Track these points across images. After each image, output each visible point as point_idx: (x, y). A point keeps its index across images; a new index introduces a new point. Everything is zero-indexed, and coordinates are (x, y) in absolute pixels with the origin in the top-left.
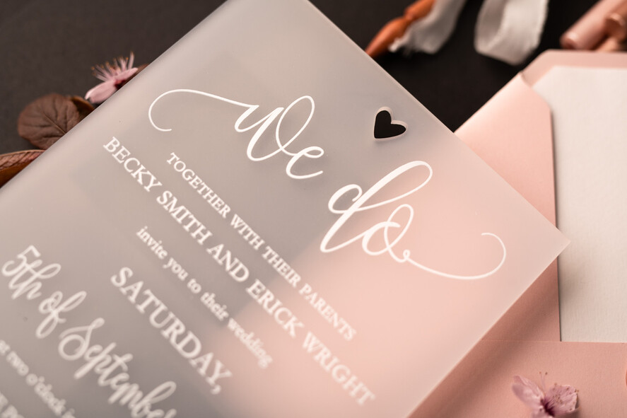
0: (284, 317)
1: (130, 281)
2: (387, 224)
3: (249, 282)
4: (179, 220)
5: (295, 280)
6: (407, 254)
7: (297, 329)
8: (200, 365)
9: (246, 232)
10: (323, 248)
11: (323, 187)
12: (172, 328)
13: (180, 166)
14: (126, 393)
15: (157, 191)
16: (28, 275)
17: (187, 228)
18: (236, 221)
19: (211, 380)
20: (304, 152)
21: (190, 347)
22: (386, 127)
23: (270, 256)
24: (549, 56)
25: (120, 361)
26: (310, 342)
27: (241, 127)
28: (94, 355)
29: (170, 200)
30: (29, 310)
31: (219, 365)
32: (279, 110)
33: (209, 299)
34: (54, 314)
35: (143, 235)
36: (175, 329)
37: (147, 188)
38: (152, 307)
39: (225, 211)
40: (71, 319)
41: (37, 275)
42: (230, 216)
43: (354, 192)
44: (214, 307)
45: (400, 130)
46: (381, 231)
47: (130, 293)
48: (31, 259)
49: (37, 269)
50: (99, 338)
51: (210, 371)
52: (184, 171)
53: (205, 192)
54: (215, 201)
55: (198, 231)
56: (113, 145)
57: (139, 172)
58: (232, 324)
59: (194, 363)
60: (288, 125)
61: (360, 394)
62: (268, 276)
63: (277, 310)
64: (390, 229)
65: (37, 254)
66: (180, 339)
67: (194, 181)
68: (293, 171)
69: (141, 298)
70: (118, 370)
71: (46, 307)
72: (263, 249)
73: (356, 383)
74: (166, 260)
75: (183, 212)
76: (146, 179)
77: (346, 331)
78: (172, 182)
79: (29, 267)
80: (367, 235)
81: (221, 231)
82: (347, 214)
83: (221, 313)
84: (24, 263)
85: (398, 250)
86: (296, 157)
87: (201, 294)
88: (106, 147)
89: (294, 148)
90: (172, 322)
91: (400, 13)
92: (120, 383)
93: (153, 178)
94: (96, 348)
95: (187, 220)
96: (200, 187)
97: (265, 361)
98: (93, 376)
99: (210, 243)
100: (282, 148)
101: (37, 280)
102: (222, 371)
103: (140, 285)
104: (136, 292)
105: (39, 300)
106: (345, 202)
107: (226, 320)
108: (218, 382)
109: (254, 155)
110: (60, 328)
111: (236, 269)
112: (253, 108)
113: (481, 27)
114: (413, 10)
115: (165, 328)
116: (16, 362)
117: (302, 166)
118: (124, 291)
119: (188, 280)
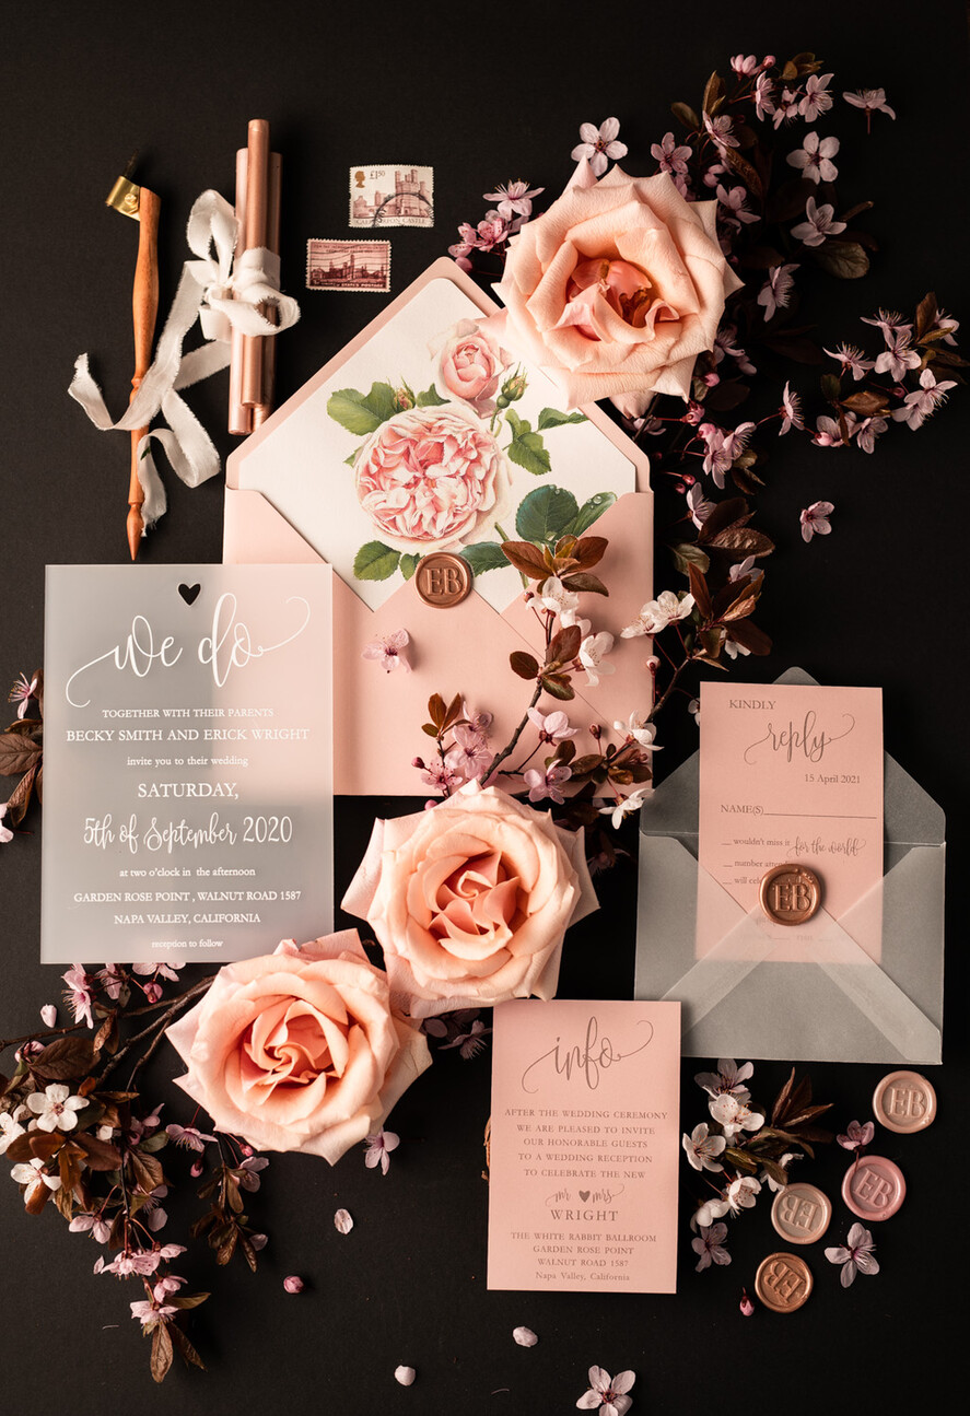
0: (233, 735)
1: (148, 789)
2: (237, 643)
3: (202, 735)
4: (140, 739)
5: (221, 712)
6: (261, 649)
7: (244, 734)
8: (218, 793)
9: (176, 713)
10: (220, 686)
11: (190, 653)
12: (189, 790)
13: (113, 714)
14: (198, 837)
15: (115, 736)
16: (100, 833)
17: (147, 739)
18: (167, 713)
19: (230, 795)
20: (164, 647)
21: (205, 790)
22: (190, 594)
23: (199, 713)
24: (231, 458)
25: (181, 827)
26: (257, 734)
27: (121, 665)
28: (167, 836)
29: (126, 734)
30: (117, 847)
31: (227, 785)
32: (130, 638)
33: (192, 761)
34: (130, 836)
35: (131, 762)
36: (191, 790)
37: (110, 739)
38: (170, 790)
39: (157, 713)
40: (140, 831)
41: (104, 828)
42: (161, 713)
43: (207, 643)
44: (198, 762)
45: (197, 588)
46: (238, 649)
47: (154, 793)
48: (93, 825)
49: (101, 826)
50: (161, 827)
51: (226, 792)
52: (117, 714)
53: (138, 714)
54: (147, 713)
55: (154, 735)
56: (71, 736)
57: (97, 736)
58: (214, 761)
59: (214, 795)
60: (142, 640)
61: (301, 735)
62: (208, 723)
63: (227, 735)
64: (241, 644)
65: (93, 820)
66: (197, 791)
67: (127, 714)
68: (168, 663)
69: (161, 791)
70: (185, 831)
71: (123, 838)
72: (192, 714)
73: (295, 732)
74: (154, 763)
75: (138, 733)
76: (104, 735)
77: (267, 712)
78: (117, 725)
79: (96, 829)
80: (233, 657)
81: (164, 725)
82: (214, 657)
83: (204, 761)
84: (92, 830)
85: (255, 651)
86: (162, 653)
87: (186, 762)
88: (69, 739)
89: (157, 650)
90: (186, 787)
91: (129, 507)
92: (191, 836)
93: (107, 732)
94: (165, 832)
95: (144, 736)
96: (133, 714)
97: (245, 763)
98: (176, 845)
99: (165, 735)
100: (151, 656)
101: (106, 830)
102: (231, 787)
103: (154, 786)
104: (156, 790)
105: (117, 838)
106: (207, 652)
107: (209, 762)
108: (233, 793)
109: (142, 672)
110: (140, 840)
111: (189, 735)
112: (117, 650)
113: (180, 473)
114: (132, 498)
115: (186, 793)
116: (137, 873)
117: (170, 655)
118: (150, 796)
119: (173, 762)
